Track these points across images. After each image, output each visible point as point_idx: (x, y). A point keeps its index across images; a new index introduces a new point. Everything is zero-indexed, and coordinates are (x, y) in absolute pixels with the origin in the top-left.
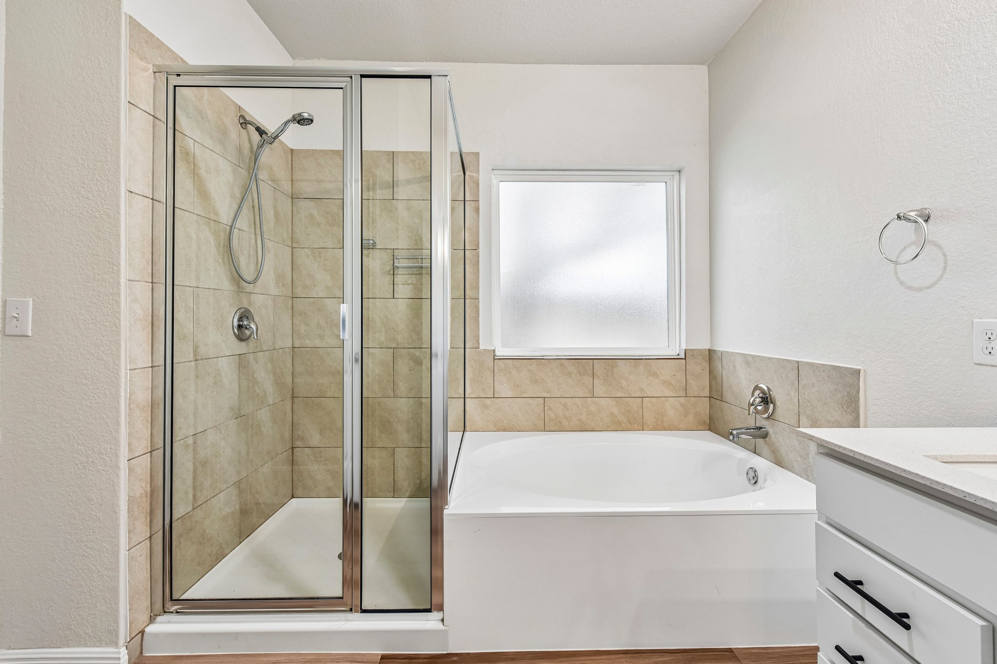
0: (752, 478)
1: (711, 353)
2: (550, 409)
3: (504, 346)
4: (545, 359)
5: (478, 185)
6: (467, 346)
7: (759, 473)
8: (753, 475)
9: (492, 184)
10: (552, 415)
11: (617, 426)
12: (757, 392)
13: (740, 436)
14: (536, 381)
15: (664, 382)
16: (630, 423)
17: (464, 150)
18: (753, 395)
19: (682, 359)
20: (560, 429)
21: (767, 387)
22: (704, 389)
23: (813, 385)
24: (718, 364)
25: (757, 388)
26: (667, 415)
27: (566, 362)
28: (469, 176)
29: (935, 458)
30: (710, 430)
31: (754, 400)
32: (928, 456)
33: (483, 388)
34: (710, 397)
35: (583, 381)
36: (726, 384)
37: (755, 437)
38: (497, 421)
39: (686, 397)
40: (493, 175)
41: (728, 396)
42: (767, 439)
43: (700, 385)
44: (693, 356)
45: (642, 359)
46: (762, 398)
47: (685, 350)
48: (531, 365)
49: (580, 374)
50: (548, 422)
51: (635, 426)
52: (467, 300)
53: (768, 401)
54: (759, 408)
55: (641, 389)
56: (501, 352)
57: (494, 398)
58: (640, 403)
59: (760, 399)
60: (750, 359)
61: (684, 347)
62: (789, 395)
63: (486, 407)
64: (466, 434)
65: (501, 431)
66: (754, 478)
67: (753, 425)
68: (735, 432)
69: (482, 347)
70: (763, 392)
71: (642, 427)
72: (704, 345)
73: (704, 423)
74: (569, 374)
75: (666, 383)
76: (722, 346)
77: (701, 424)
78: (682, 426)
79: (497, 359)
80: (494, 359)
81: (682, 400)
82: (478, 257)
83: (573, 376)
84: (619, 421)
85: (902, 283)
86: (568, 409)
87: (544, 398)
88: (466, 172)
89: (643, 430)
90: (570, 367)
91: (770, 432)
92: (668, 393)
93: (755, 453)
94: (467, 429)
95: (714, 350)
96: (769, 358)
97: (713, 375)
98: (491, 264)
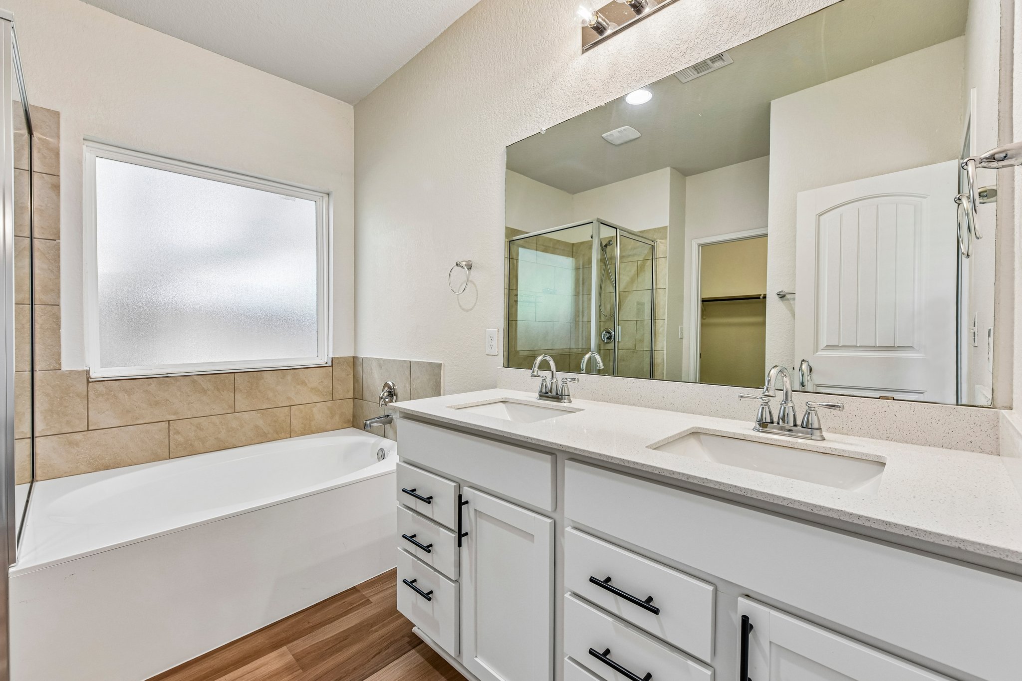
0: (380, 457)
1: (355, 359)
2: (178, 433)
3: (103, 365)
4: (170, 377)
5: (57, 155)
6: (37, 367)
7: (385, 452)
8: (382, 454)
9: (84, 159)
10: (180, 438)
11: (262, 437)
12: (386, 388)
13: (372, 425)
14: (157, 403)
15: (312, 389)
16: (277, 433)
17: (31, 102)
18: (383, 390)
19: (329, 366)
20: (192, 452)
21: (392, 383)
22: (349, 392)
23: (418, 378)
24: (360, 369)
25: (386, 385)
26: (315, 419)
27: (199, 379)
28: (39, 139)
29: (451, 407)
30: (353, 426)
31: (383, 395)
32: (448, 407)
33: (68, 421)
34: (354, 398)
35: (222, 396)
36: (365, 385)
37: (384, 423)
38: (93, 459)
39: (333, 400)
40: (84, 147)
41: (367, 395)
42: (392, 424)
43: (345, 389)
44: (339, 363)
45: (290, 369)
46: (389, 392)
47: (332, 358)
48: (149, 385)
49: (218, 390)
50: (174, 447)
51: (283, 435)
52: (36, 307)
53: (392, 394)
54: (387, 400)
55: (289, 398)
56: (97, 373)
57: (88, 430)
58: (287, 411)
59: (388, 393)
60: (382, 362)
61: (331, 356)
62: (405, 387)
63: (71, 444)
64: (37, 485)
65: (100, 470)
66: (382, 456)
67: (382, 414)
68: (368, 422)
69: (65, 367)
70: (390, 388)
71: (289, 433)
72: (349, 353)
73: (349, 421)
74: (204, 391)
75: (314, 390)
76: (362, 354)
77: (345, 423)
78: (329, 427)
79: (93, 382)
80: (88, 382)
81: (329, 404)
82: (58, 249)
83: (209, 392)
84: (265, 432)
85: (460, 306)
86: (202, 430)
87: (169, 421)
88: (34, 133)
89: (290, 437)
90: (204, 383)
91: (394, 418)
92: (316, 398)
93: (384, 437)
94: (38, 477)
95: (357, 357)
96: (394, 361)
97: (356, 379)
98: (82, 261)
